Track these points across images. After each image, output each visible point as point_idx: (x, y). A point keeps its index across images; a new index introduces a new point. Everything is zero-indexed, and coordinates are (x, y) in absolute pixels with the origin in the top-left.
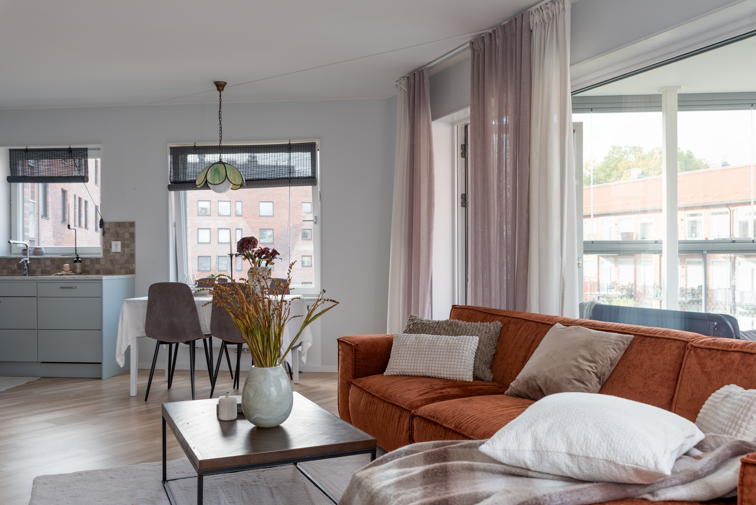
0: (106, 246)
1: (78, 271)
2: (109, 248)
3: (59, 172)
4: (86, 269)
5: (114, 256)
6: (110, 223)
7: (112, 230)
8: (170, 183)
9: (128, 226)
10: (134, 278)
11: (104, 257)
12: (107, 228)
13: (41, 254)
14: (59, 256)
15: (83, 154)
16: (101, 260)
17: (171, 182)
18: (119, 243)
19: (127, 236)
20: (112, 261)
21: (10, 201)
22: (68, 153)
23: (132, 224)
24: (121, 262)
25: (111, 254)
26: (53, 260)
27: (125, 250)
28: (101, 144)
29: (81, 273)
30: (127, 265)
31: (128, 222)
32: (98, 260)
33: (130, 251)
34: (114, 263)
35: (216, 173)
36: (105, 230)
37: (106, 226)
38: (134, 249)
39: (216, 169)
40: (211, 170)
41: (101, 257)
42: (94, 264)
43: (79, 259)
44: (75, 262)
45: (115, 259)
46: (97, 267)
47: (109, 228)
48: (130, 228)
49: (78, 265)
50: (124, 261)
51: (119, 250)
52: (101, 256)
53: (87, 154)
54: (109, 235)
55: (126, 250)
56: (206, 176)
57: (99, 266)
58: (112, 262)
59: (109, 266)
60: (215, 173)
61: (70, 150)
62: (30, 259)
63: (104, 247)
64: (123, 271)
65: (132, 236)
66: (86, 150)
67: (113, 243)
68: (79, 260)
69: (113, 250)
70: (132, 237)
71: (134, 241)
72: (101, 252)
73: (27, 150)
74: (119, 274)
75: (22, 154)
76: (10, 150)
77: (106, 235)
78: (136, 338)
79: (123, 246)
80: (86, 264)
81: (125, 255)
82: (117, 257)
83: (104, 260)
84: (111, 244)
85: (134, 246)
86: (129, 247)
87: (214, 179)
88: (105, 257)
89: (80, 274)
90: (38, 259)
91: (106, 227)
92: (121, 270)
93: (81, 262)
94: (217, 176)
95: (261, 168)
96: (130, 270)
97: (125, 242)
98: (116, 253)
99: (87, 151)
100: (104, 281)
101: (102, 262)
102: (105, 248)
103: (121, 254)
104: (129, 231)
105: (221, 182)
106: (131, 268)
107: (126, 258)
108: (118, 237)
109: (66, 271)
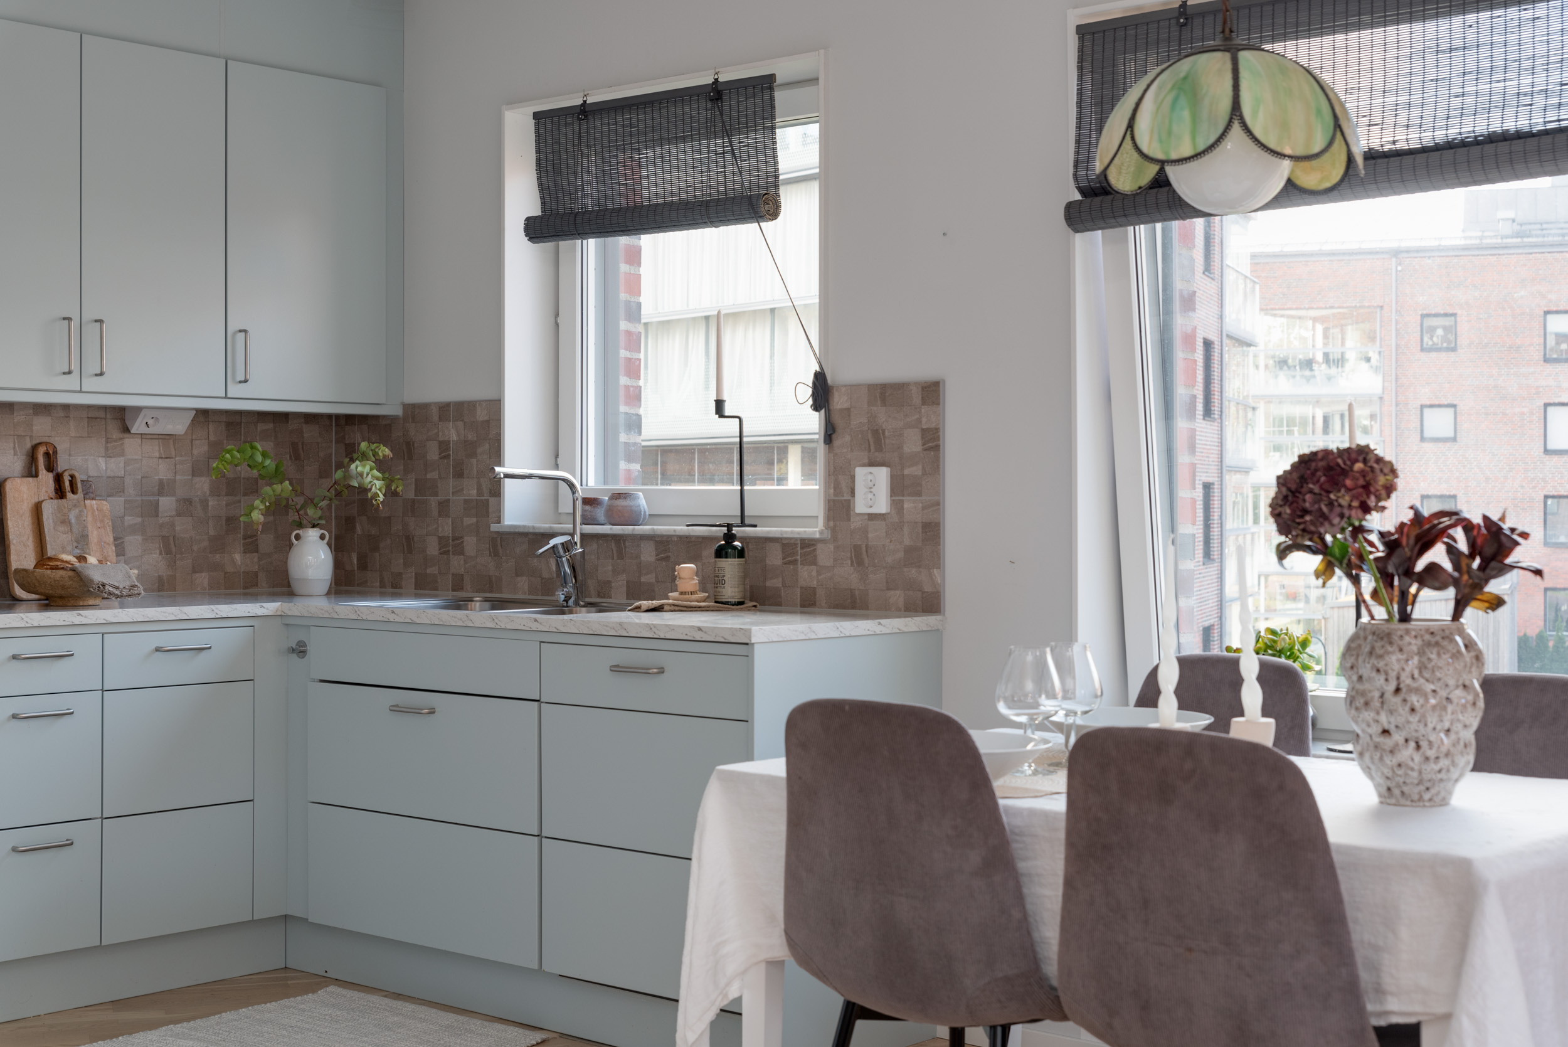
0: (837, 488)
1: (730, 592)
2: (846, 497)
3: (683, 184)
4: (768, 584)
5: (864, 531)
6: (853, 388)
7: (859, 420)
8: (1078, 196)
9: (917, 400)
10: (937, 633)
11: (827, 535)
12: (842, 410)
13: (633, 519)
14: (681, 529)
15: (758, 100)
16: (819, 546)
17: (1080, 189)
18: (882, 475)
19: (913, 444)
20: (857, 549)
21: (557, 315)
22: (709, 105)
23: (932, 392)
24: (889, 559)
25: (856, 523)
26: (663, 543)
27: (906, 506)
28: (822, 51)
29: (740, 603)
30: (913, 572)
31: (916, 384)
32: (808, 546)
33: (924, 508)
34: (866, 561)
35: (1183, 101)
36: (837, 419)
37: (839, 402)
38: (938, 504)
39: (1185, 78)
40: (1160, 88)
41: (817, 536)
42: (794, 562)
43: (737, 543)
44: (720, 553)
45: (867, 546)
46: (807, 575)
47: (848, 410)
48: (924, 409)
49: (730, 567)
50: (901, 555)
51: (882, 504)
52: (815, 530)
53: (772, 100)
54: (847, 438)
55: (908, 504)
56: (1131, 126)
57: (814, 573)
58: (859, 556)
59: (847, 575)
60: (1176, 100)
61: (716, 93)
62: (584, 536)
63: (832, 491)
64: (897, 597)
65: (933, 441)
66: (767, 83)
67: (861, 473)
68: (735, 548)
69: (861, 506)
70: (930, 448)
71: (938, 467)
72: (817, 508)
73: (584, 111)
74: (883, 610)
75: (570, 129)
76: (537, 116)
77: (837, 442)
78: (763, 966)
79: (897, 488)
80: (768, 562)
81: (906, 530)
82: (876, 534)
83: (831, 547)
84: (853, 478)
85: (938, 490)
86: (919, 494)
87: (1170, 133)
88: (834, 538)
89: (739, 605)
90: (617, 538)
91: (839, 407)
92: (891, 593)
93: (741, 554)
94: (1186, 114)
95: (1501, 76)
96: (923, 592)
97: (906, 472)
98: (872, 517)
99: (771, 89)
100: (758, 652)
101: (824, 556)
102: (835, 495)
103: (890, 522)
104: (919, 421)
105: (1201, 147)
106: (928, 588)
107: (907, 542)
108: (879, 448)
109: (682, 593)
